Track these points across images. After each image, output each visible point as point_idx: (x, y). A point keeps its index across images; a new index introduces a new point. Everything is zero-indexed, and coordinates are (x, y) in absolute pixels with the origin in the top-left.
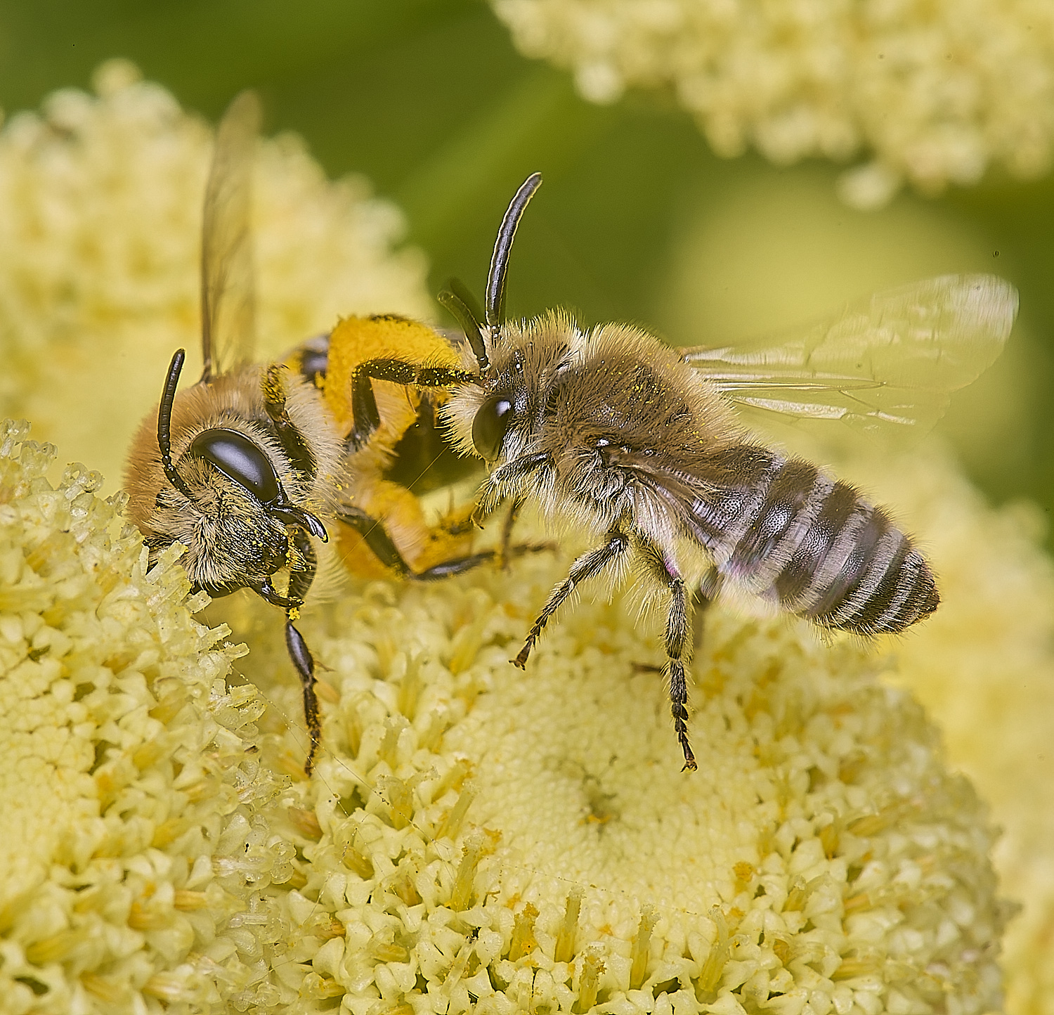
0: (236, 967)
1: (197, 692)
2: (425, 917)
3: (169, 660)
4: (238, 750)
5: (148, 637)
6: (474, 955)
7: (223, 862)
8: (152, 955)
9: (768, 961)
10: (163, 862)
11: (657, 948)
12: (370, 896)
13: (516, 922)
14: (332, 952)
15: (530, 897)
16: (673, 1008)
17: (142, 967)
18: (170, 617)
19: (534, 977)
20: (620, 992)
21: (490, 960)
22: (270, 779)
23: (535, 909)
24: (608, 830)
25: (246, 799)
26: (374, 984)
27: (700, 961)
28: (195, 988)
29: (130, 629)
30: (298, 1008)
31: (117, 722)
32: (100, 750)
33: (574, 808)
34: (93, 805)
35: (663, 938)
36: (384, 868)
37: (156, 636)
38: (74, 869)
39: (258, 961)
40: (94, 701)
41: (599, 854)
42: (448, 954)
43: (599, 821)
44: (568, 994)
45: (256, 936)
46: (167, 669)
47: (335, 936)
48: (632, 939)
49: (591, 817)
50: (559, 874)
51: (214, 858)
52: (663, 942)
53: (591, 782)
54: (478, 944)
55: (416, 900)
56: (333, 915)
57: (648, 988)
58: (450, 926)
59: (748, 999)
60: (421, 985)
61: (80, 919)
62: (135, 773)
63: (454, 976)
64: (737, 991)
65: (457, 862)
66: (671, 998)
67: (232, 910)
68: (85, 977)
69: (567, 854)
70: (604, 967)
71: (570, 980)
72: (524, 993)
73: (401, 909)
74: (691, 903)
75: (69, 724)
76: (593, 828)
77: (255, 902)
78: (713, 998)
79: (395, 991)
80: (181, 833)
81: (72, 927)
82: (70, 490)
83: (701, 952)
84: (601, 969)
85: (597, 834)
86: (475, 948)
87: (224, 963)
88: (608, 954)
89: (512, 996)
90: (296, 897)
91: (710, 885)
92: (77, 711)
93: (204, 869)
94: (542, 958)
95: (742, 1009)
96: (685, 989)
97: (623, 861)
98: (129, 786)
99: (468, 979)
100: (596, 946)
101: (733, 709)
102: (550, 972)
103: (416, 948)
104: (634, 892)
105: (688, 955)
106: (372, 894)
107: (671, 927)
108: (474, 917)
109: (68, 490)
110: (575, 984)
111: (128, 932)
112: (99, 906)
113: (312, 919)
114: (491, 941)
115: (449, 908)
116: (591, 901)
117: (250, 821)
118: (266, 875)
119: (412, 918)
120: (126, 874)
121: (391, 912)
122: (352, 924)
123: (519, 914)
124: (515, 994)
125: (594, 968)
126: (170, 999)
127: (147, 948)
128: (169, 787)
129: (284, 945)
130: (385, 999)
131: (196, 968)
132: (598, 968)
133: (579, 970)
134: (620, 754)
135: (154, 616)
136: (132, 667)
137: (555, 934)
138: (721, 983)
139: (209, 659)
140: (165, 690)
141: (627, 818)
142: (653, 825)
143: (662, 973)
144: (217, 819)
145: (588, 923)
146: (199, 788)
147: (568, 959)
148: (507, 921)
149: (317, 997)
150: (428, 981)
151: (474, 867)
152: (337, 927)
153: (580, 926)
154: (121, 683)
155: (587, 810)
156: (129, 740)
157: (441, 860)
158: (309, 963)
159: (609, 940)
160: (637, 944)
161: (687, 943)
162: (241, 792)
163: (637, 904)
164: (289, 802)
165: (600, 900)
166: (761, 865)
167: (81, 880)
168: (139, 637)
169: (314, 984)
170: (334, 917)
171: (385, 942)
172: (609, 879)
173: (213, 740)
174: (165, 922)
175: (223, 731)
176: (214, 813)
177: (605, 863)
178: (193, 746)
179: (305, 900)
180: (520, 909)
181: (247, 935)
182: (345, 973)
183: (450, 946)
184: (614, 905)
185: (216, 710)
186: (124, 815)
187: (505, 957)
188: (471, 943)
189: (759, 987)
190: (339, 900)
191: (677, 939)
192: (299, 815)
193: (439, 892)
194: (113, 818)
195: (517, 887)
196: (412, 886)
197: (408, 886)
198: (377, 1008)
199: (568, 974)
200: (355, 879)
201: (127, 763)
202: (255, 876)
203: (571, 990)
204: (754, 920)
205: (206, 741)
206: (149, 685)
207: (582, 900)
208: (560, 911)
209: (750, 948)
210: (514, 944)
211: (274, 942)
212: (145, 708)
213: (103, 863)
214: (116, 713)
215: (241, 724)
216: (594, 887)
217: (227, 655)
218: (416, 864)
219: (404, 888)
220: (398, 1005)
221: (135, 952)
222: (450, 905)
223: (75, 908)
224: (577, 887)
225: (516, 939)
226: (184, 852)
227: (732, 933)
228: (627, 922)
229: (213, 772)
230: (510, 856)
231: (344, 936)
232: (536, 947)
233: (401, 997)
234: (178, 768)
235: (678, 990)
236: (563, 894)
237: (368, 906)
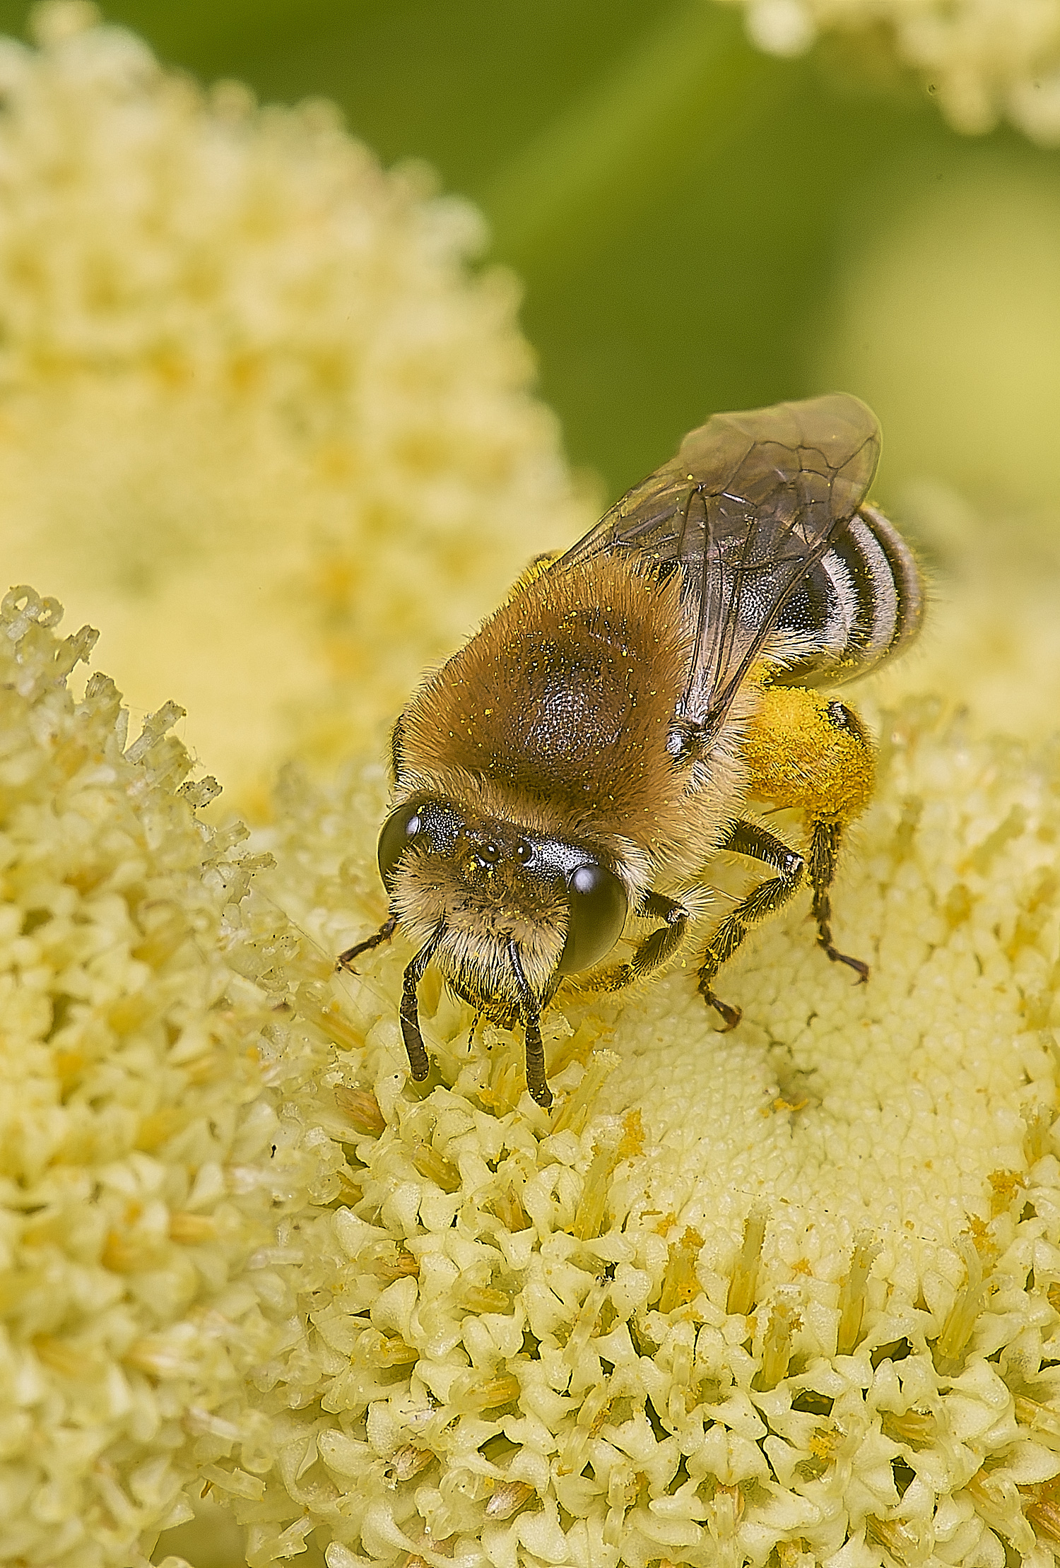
0: (259, 1327)
1: (201, 923)
2: (537, 1247)
3: (160, 875)
4: (262, 1007)
5: (129, 842)
6: (608, 1302)
7: (240, 1173)
8: (135, 1309)
9: (1041, 1314)
10: (152, 1172)
11: (876, 1294)
12: (456, 1216)
13: (670, 1256)
14: (399, 1298)
15: (691, 1217)
16: (901, 1383)
17: (121, 1326)
18: (161, 811)
19: (697, 1336)
20: (823, 1358)
21: (633, 1311)
22: (307, 1050)
23: (698, 1235)
24: (805, 1121)
25: (273, 1080)
26: (461, 1345)
27: (941, 1315)
28: (198, 1356)
29: (104, 830)
30: (349, 1380)
31: (85, 965)
32: (60, 1008)
33: (756, 1089)
34: (50, 1088)
35: (886, 1280)
36: (475, 1177)
37: (141, 841)
38: (21, 1182)
39: (288, 1318)
40: (52, 934)
41: (790, 1156)
42: (571, 1301)
43: (791, 1108)
44: (746, 1361)
45: (286, 1281)
46: (158, 888)
47: (404, 1275)
48: (841, 1281)
49: (778, 1102)
50: (733, 1185)
51: (227, 1165)
52: (887, 1285)
53: (778, 1051)
54: (614, 1288)
55: (523, 1221)
56: (400, 1243)
57: (864, 1353)
58: (572, 1260)
59: (1010, 1371)
60: (531, 1347)
61: (31, 1256)
62: (110, 1040)
63: (580, 1335)
64: (995, 1358)
65: (583, 1167)
66: (898, 1368)
67: (253, 1243)
68: (40, 1342)
69: (744, 1156)
70: (801, 1321)
71: (750, 1341)
72: (683, 1360)
73: (502, 1235)
74: (927, 1229)
75: (15, 969)
76: (782, 1118)
77: (285, 1231)
78: (959, 1367)
79: (492, 1357)
80: (179, 1129)
81: (20, 1267)
82: (15, 627)
83: (942, 1299)
84: (796, 1324)
85: (789, 1127)
86: (610, 1292)
87: (240, 1320)
88: (806, 1302)
89: (665, 1364)
90: (346, 1216)
91: (953, 1202)
92: (25, 949)
93: (211, 1183)
94: (709, 1308)
95: (1002, 1384)
96: (918, 1353)
97: (826, 1167)
98: (101, 1060)
99: (599, 1338)
100: (790, 1290)
101: (987, 944)
102: (720, 1328)
103: (523, 1294)
104: (842, 1213)
105: (921, 1305)
106: (459, 1213)
107: (897, 1263)
108: (609, 1247)
109: (11, 626)
110: (758, 1347)
111: (101, 1275)
112: (59, 1236)
113: (370, 1250)
114: (633, 1283)
115: (571, 1234)
116: (781, 1225)
117: (278, 1110)
118: (302, 1191)
119: (517, 1247)
120: (98, 1190)
121: (486, 1239)
122: (429, 1257)
123: (674, 1243)
124: (668, 1362)
125: (786, 1322)
126: (163, 1374)
127: (128, 1298)
128: (161, 1061)
129: (327, 1294)
130: (477, 1368)
131: (200, 1328)
132: (792, 1323)
133: (763, 1325)
134: (821, 1009)
135: (137, 810)
136: (106, 886)
137: (728, 1274)
138: (970, 1347)
139: (217, 874)
140: (155, 919)
141: (832, 1103)
142: (871, 1114)
143: (885, 1332)
144: (231, 1111)
145: (775, 1257)
146: (205, 1063)
147: (746, 1309)
148: (657, 1254)
149: (377, 1365)
150: (541, 1342)
151: (609, 1174)
152: (407, 1261)
153: (765, 1261)
154: (92, 910)
155: (774, 1091)
156: (102, 993)
157: (560, 1163)
158: (365, 1314)
159: (806, 1281)
160: (848, 1288)
161: (920, 1287)
162: (266, 1069)
163: (847, 1229)
164: (335, 1078)
165: (793, 1224)
166: (1029, 1174)
167: (33, 1197)
168: (116, 841)
169: (373, 1346)
170: (402, 1248)
171: (477, 1285)
172: (806, 1192)
173: (224, 994)
174: (155, 1260)
175: (239, 981)
176: (227, 1101)
177: (800, 1169)
178: (196, 1002)
179: (360, 1222)
180: (676, 1235)
181: (274, 1280)
182: (418, 1330)
183: (574, 1291)
184: (813, 1231)
185: (229, 949)
186: (95, 1104)
187: (654, 1307)
188: (603, 1285)
189: (1027, 1352)
190: (410, 1222)
191: (906, 1281)
192: (350, 1097)
193: (556, 1210)
194: (79, 1108)
195: (672, 1205)
196: (517, 1201)
197: (512, 1201)
198: (466, 1380)
199: (747, 1332)
200: (433, 1191)
201: (100, 1027)
202: (285, 1194)
203: (751, 1355)
204: (1019, 1254)
205: (214, 995)
206: (132, 912)
207: (768, 1222)
208: (735, 1240)
209: (1014, 1294)
210: (667, 1288)
211: (314, 1289)
212: (125, 948)
213: (64, 1173)
214: (83, 954)
215: (264, 970)
216: (786, 1202)
217: (245, 869)
218: (523, 1169)
219: (505, 1204)
220: (497, 1378)
221: (112, 1305)
222: (572, 1230)
223: (25, 1239)
224: (760, 1203)
225: (671, 1280)
226: (184, 1158)
227: (987, 1273)
228: (832, 1255)
229: (226, 1041)
230: (660, 1159)
231: (416, 1275)
232: (699, 1291)
233: (500, 1365)
234: (173, 1034)
235: (908, 1356)
236: (739, 1215)
237: (453, 1231)
